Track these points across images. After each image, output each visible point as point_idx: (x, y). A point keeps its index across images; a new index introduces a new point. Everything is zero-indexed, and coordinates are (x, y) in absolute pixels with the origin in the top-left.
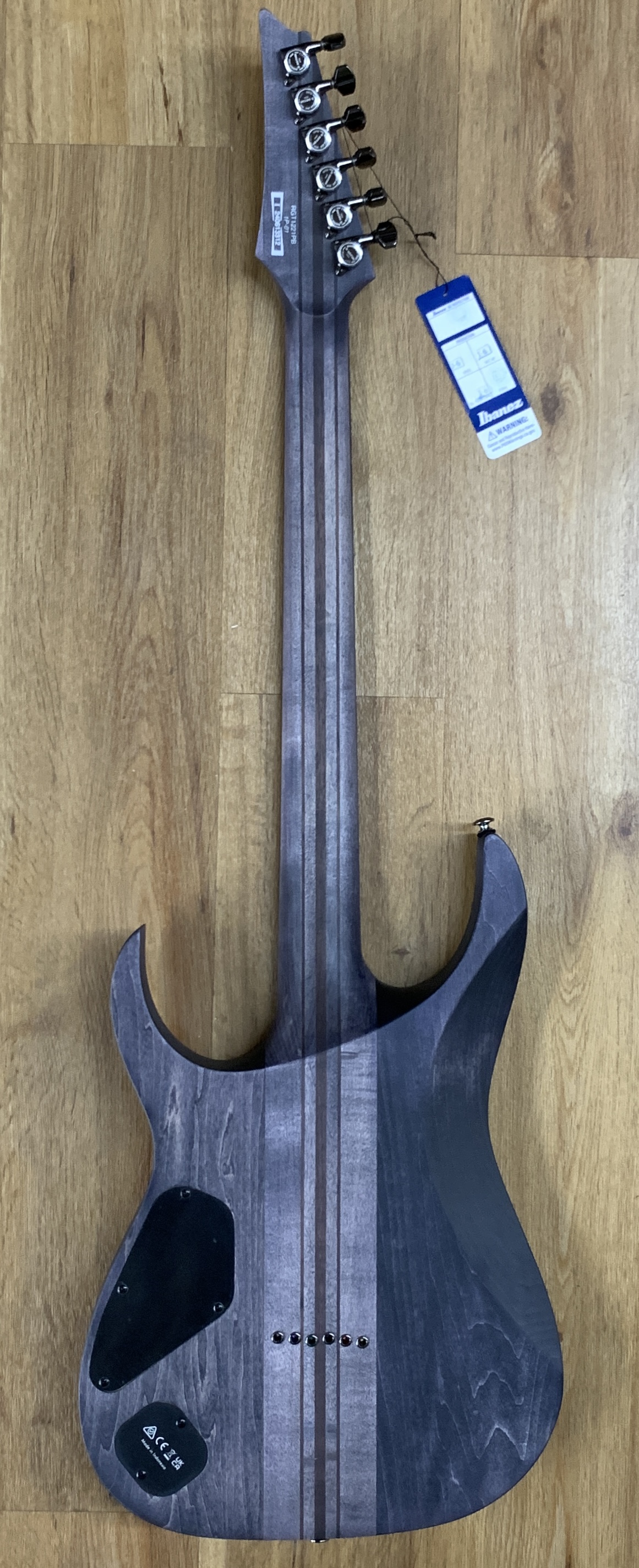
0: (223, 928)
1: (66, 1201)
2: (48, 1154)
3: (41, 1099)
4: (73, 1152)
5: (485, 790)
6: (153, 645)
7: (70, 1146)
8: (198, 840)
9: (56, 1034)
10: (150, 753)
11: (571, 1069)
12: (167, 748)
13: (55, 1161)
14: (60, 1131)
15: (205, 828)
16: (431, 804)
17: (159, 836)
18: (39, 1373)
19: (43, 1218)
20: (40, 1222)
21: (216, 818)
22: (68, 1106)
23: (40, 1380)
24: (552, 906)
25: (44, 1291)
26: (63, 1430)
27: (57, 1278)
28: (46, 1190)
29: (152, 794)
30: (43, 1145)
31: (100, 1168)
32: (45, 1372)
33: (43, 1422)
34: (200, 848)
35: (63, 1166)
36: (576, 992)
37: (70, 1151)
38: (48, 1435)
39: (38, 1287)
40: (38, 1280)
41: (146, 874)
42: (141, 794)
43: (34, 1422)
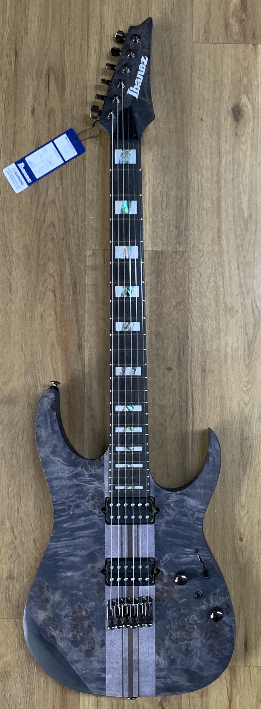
0: (89, 358)
5: (208, 294)
6: (54, 227)
10: (54, 277)
11: (246, 421)
12: (61, 274)
15: (80, 312)
17: (58, 316)
19: (10, 488)
24: (238, 347)
25: (10, 520)
26: (20, 582)
27: (16, 514)
29: (55, 296)
33: (11, 578)
36: (249, 386)
40: (8, 515)
41: (53, 333)
42: (50, 295)
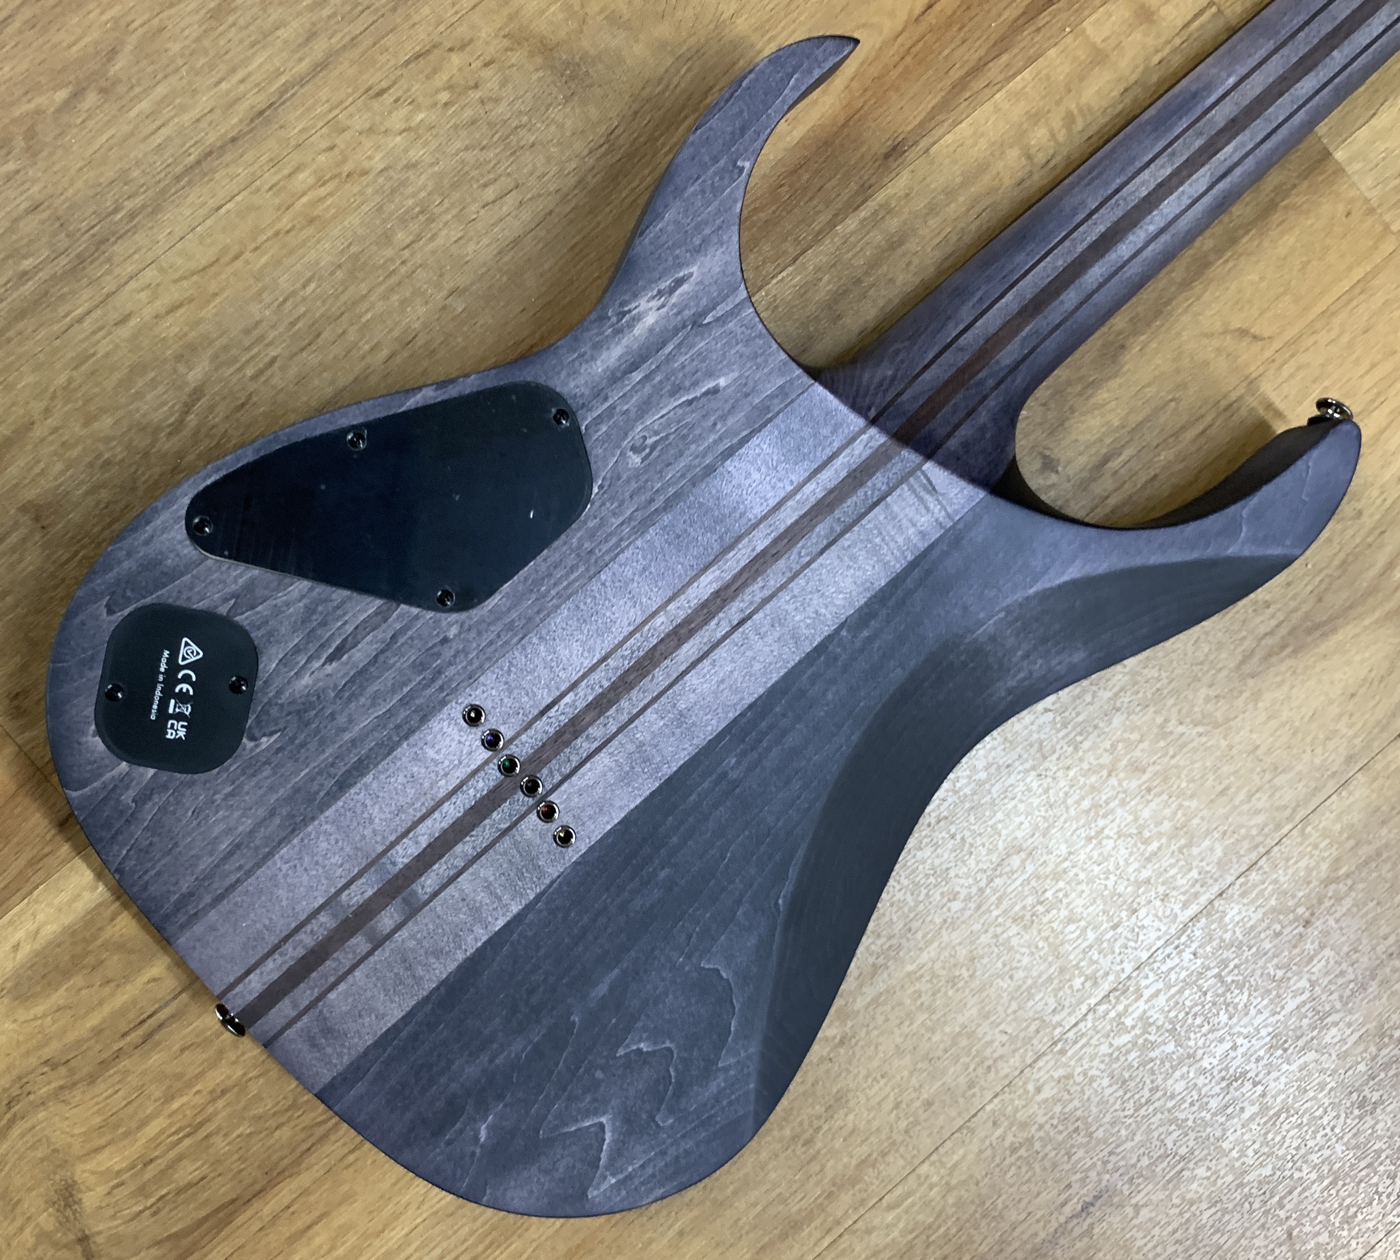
1: (364, 297)
2: (403, 221)
3: (467, 148)
4: (433, 252)
7: (440, 241)
8: (968, 74)
9: (567, 99)
13: (402, 237)
14: (448, 210)
16: (1263, 339)
18: (98, 457)
20: (304, 286)
21: (1014, 76)
22: (490, 193)
23: (91, 465)
28: (356, 257)
30: (410, 202)
31: (444, 308)
32: (107, 463)
34: (961, 85)
35: (406, 253)
37: (432, 245)
38: (24, 540)
39: (216, 356)
43: (23, 509)
